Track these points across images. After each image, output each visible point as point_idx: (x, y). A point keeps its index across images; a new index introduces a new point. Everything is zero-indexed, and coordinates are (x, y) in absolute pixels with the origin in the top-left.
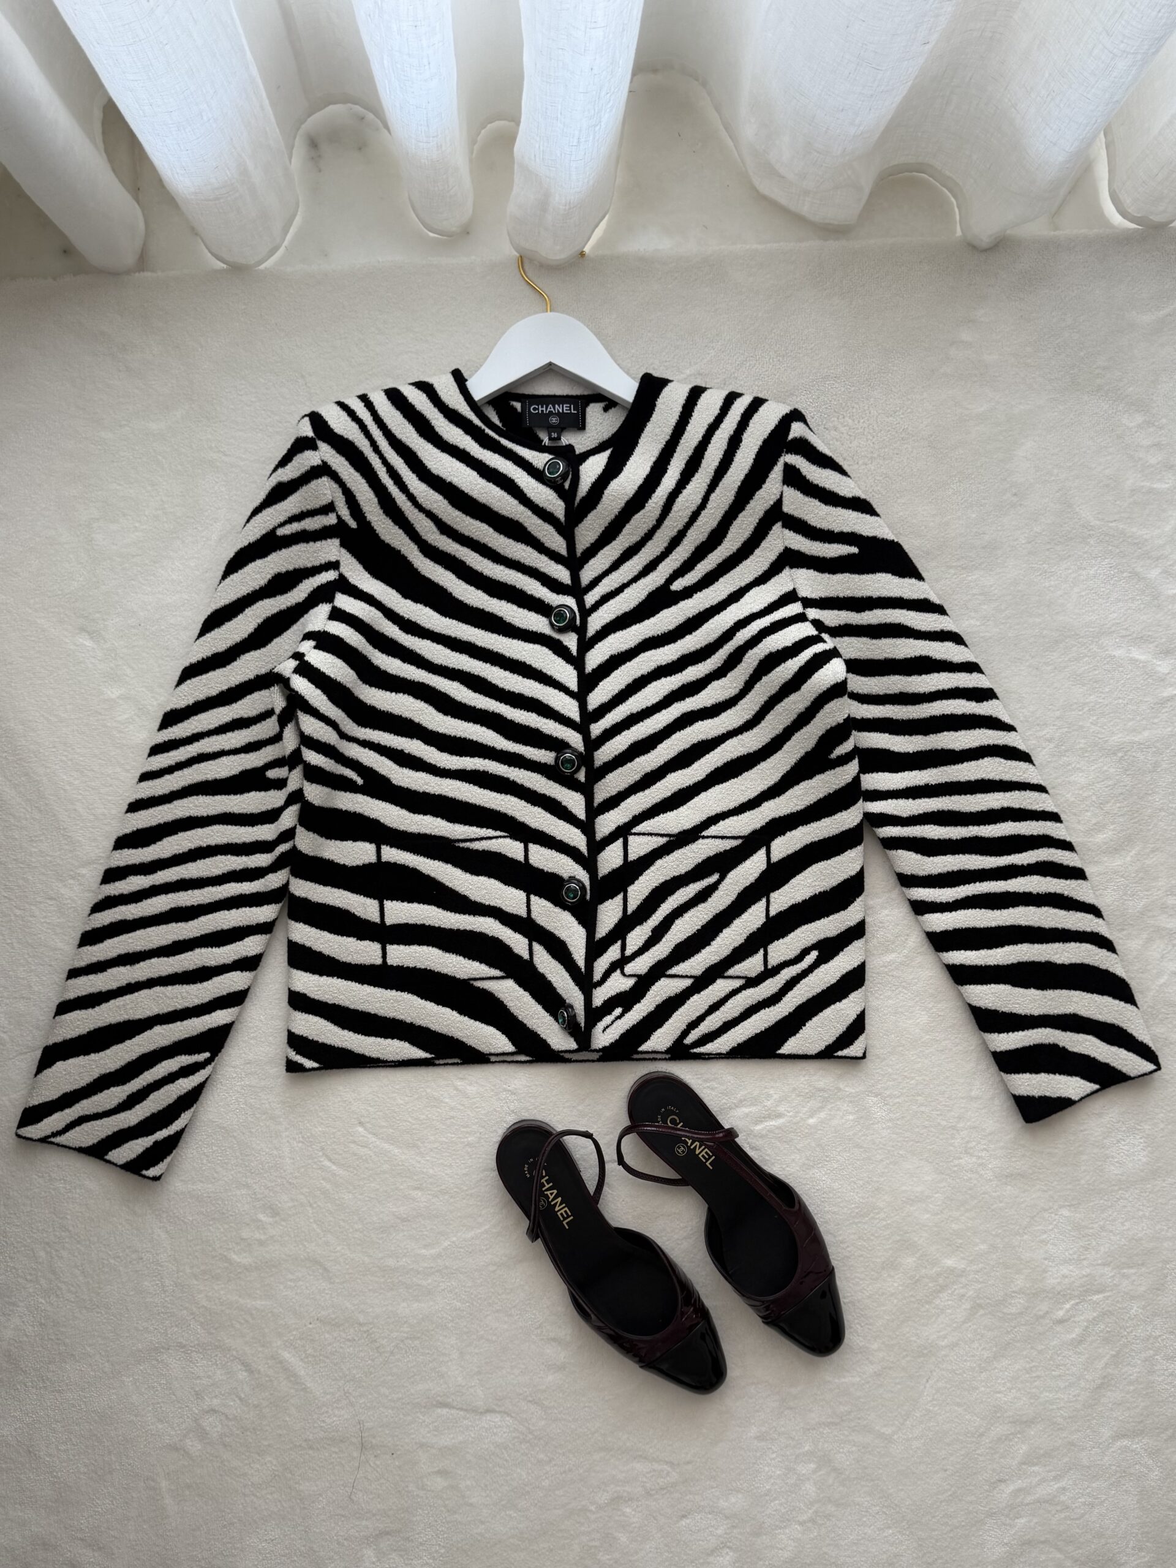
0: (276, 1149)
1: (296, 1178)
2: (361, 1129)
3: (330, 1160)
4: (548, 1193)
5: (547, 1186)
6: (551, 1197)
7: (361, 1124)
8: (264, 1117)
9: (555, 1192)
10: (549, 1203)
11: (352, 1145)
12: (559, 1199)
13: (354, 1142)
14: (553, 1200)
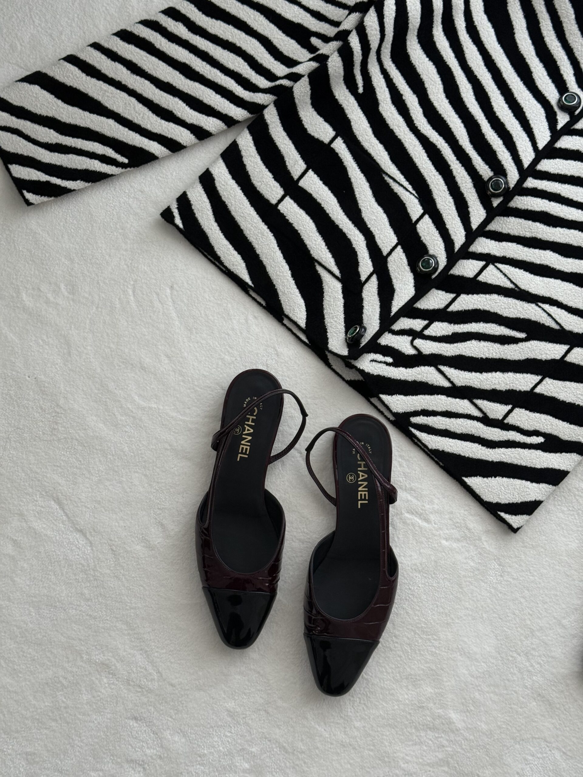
0: (110, 256)
1: (104, 283)
2: (168, 291)
3: (134, 292)
4: (247, 428)
5: (250, 423)
6: (246, 432)
7: (172, 288)
8: (120, 231)
9: (252, 431)
10: (242, 434)
11: (155, 296)
12: (250, 438)
13: (158, 294)
14: (246, 435)
